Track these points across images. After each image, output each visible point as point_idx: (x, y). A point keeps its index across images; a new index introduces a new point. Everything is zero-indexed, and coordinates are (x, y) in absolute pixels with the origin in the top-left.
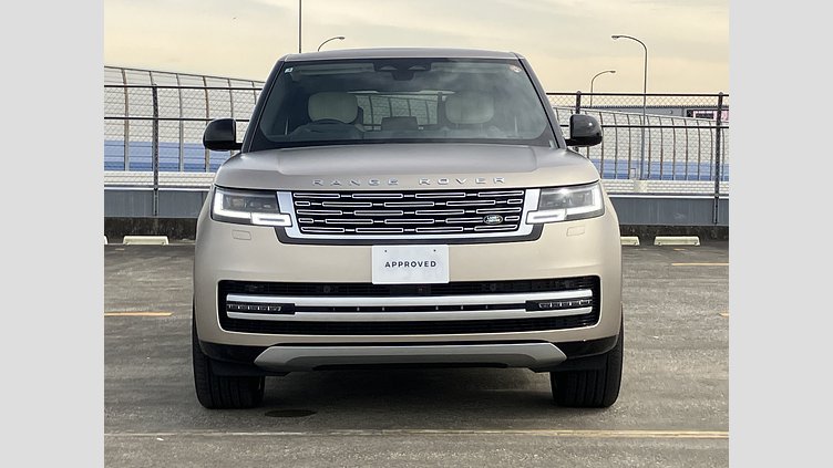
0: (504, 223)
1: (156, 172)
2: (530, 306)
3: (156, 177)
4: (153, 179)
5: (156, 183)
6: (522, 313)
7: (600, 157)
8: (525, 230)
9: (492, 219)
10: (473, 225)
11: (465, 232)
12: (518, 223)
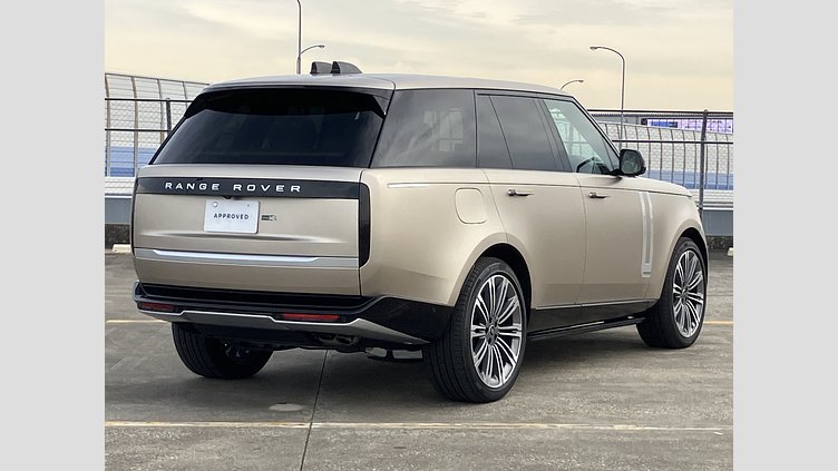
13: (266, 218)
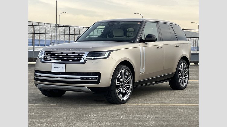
0: (78, 59)
1: (34, 46)
2: (81, 78)
3: (34, 48)
4: (33, 48)
5: (34, 49)
6: (80, 80)
8: (82, 61)
9: (76, 59)
10: (71, 60)
11: (70, 61)
12: (81, 60)
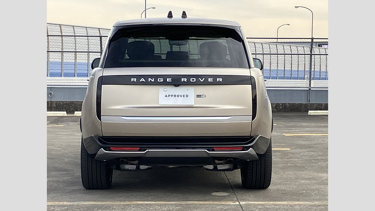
7: (276, 68)
13: (198, 96)
